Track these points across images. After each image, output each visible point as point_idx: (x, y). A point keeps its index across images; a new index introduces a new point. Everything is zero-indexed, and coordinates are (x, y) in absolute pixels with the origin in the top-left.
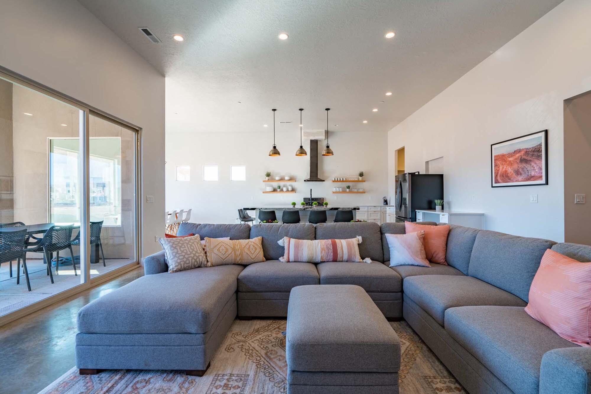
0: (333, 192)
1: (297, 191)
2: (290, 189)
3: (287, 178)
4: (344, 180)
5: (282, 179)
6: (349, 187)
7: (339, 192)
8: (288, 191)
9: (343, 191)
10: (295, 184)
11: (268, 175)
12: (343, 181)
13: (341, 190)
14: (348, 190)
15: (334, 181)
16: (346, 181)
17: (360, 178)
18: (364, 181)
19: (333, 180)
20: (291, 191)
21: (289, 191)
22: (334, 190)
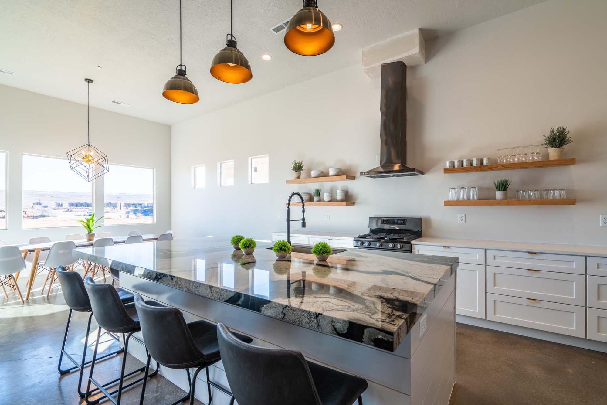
0: (447, 203)
1: (357, 201)
2: (339, 195)
3: (332, 172)
4: (485, 162)
5: (323, 175)
6: (503, 186)
7: (467, 203)
8: (333, 200)
9: (479, 199)
10: (354, 186)
11: (298, 168)
12: (481, 167)
13: (473, 195)
14: (499, 195)
15: (451, 170)
16: (494, 166)
17: (553, 153)
18: (573, 162)
19: (448, 165)
20: (342, 200)
21: (337, 201)
22: (452, 196)
